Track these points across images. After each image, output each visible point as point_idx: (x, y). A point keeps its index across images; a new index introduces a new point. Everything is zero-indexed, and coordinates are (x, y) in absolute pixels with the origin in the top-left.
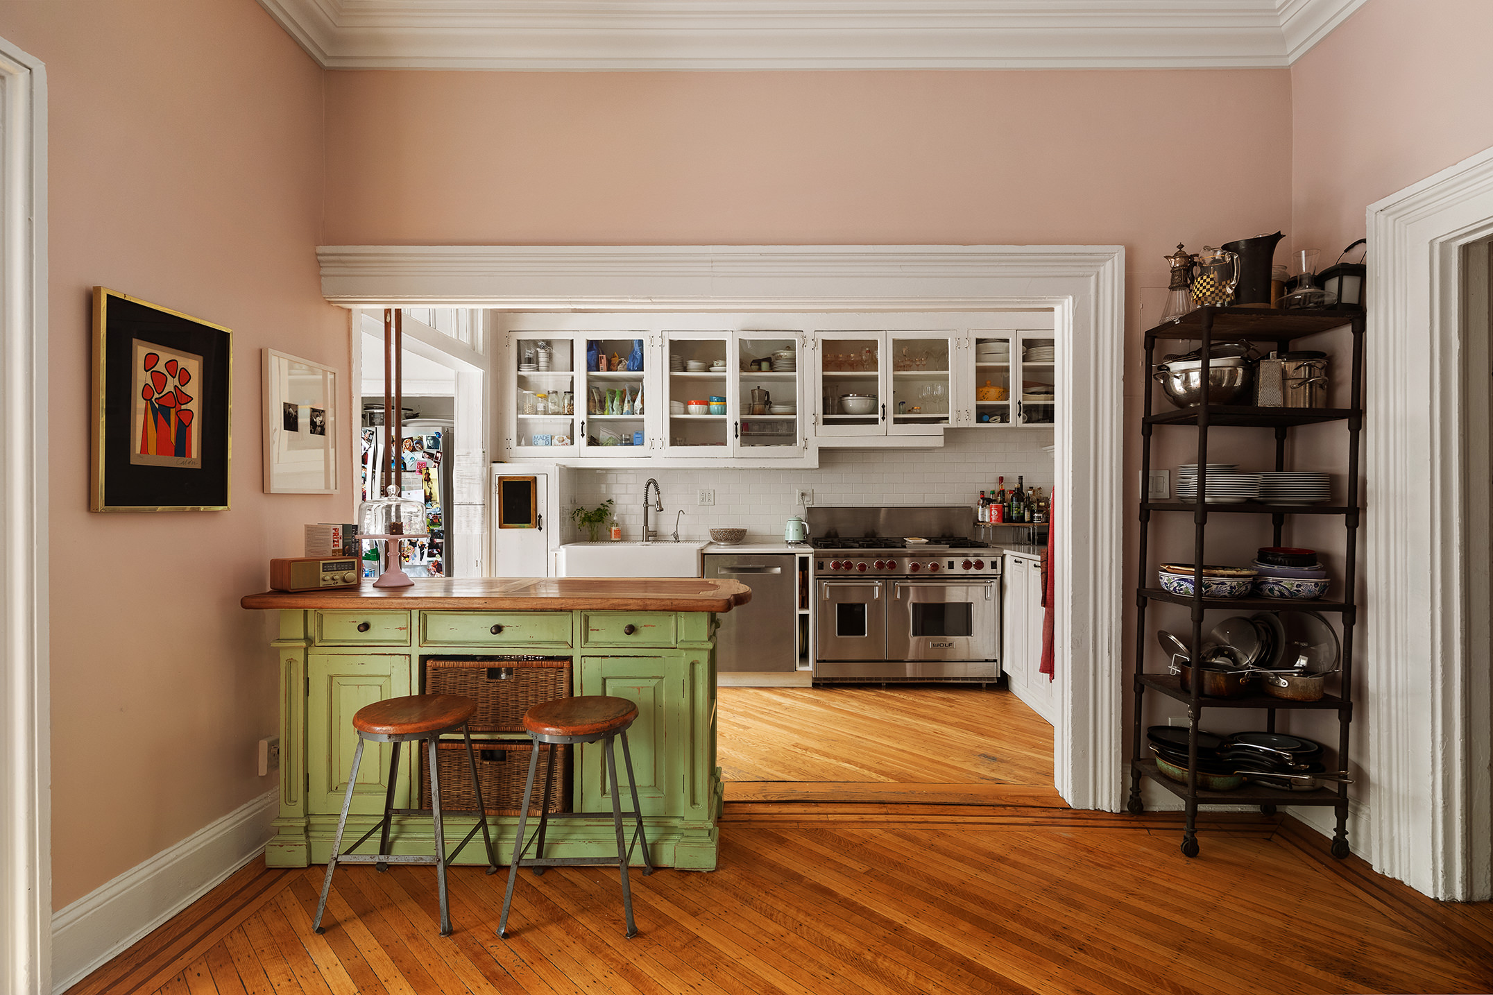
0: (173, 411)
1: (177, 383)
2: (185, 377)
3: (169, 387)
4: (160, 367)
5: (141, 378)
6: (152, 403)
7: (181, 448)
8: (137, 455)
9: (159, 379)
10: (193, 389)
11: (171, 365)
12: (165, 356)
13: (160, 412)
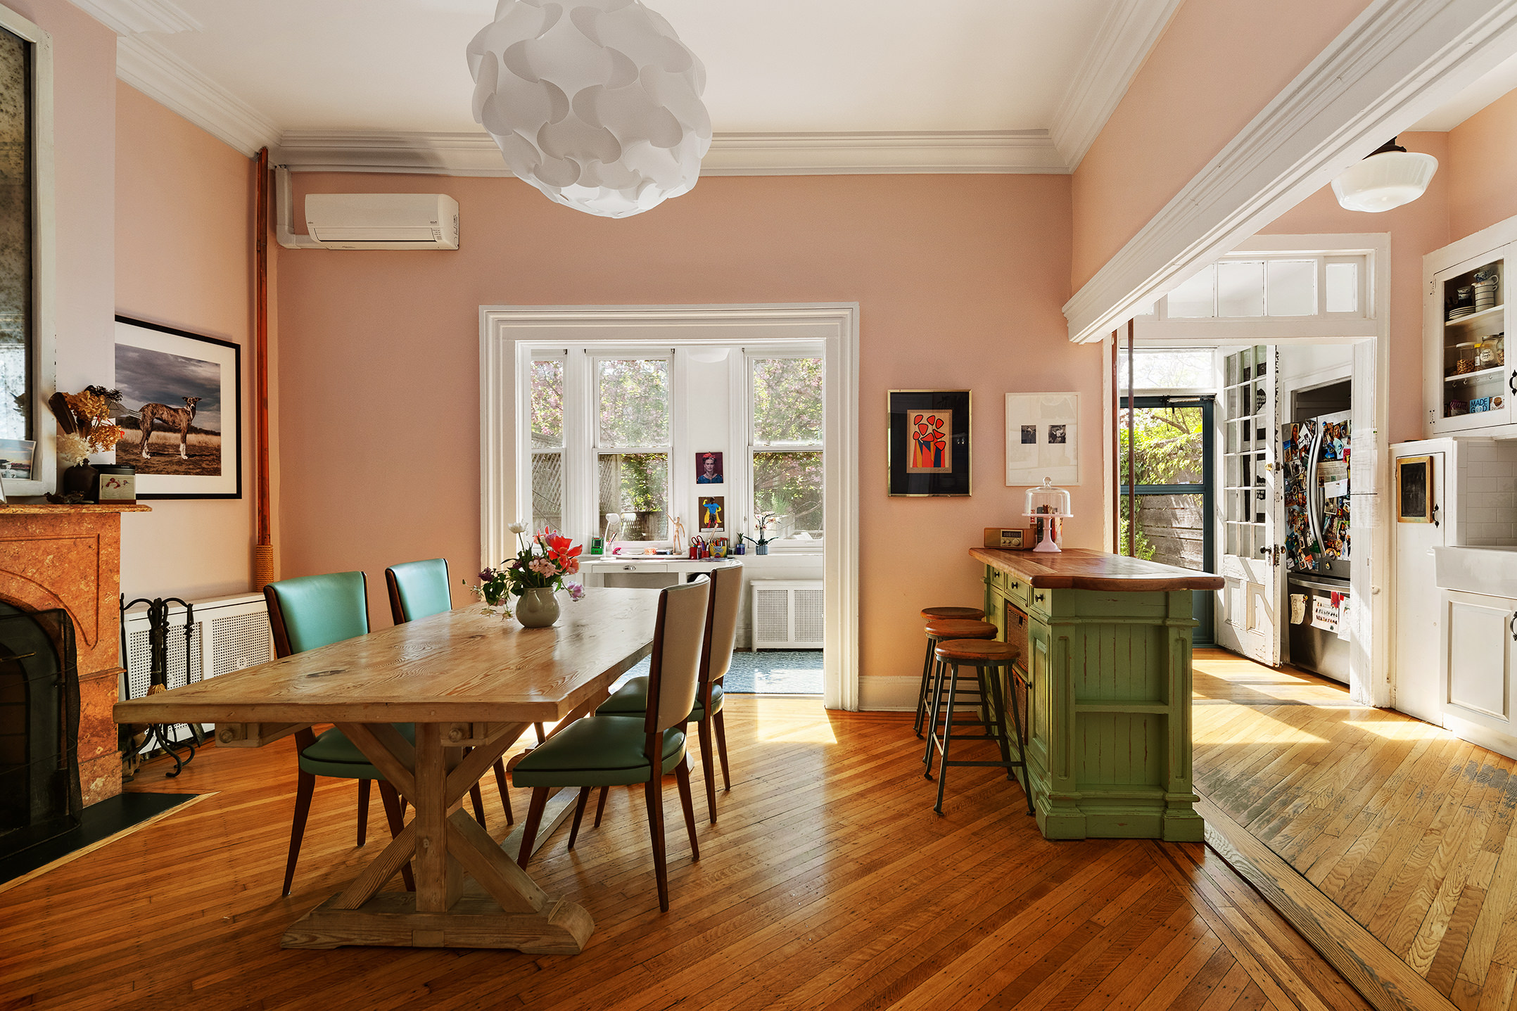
0: (932, 443)
1: (934, 427)
2: (940, 423)
3: (930, 431)
4: (924, 421)
5: (913, 429)
6: (919, 441)
7: (938, 462)
8: (911, 468)
9: (923, 428)
10: (946, 429)
11: (931, 419)
12: (926, 414)
13: (924, 445)
